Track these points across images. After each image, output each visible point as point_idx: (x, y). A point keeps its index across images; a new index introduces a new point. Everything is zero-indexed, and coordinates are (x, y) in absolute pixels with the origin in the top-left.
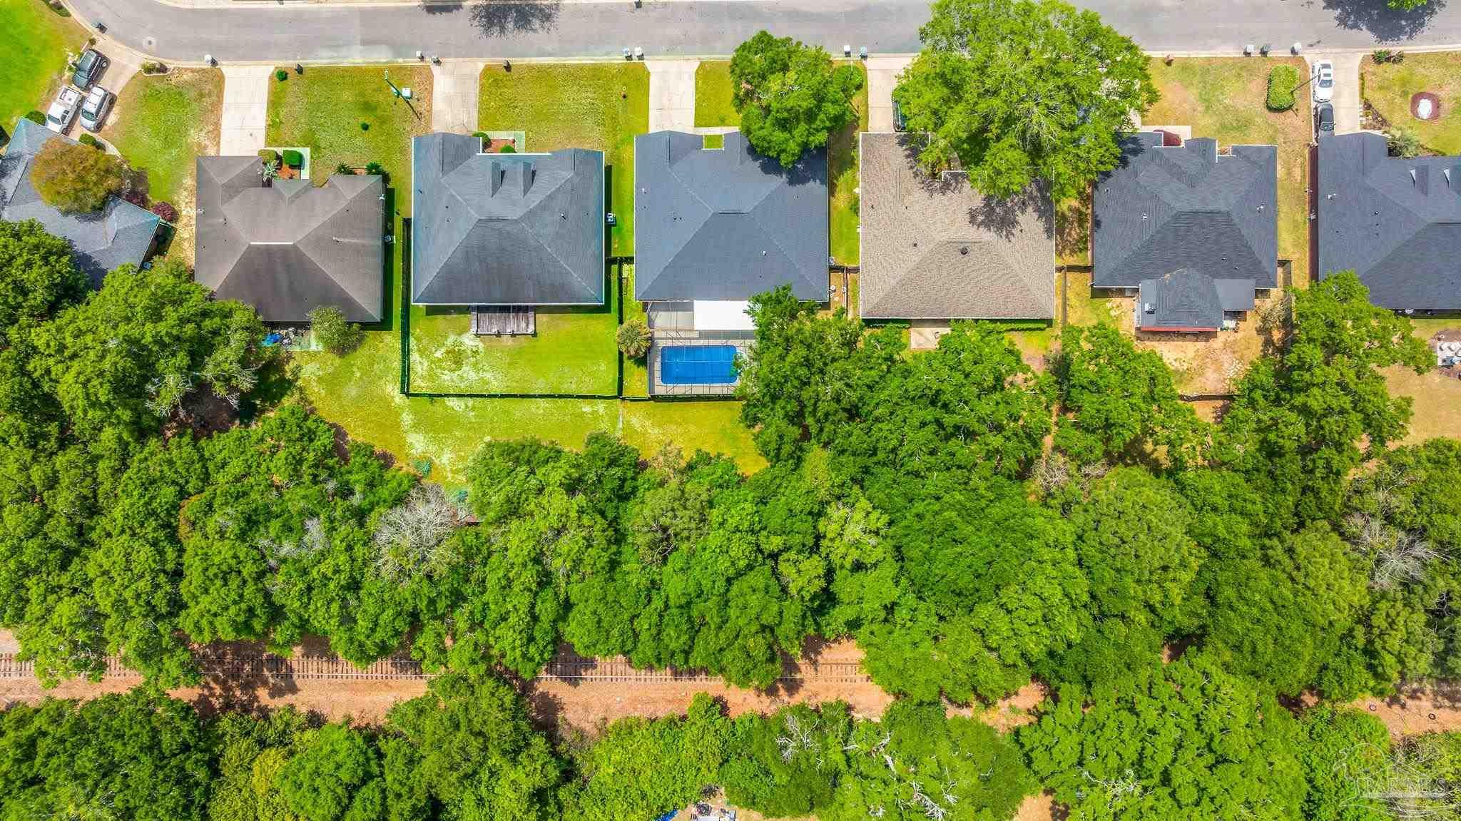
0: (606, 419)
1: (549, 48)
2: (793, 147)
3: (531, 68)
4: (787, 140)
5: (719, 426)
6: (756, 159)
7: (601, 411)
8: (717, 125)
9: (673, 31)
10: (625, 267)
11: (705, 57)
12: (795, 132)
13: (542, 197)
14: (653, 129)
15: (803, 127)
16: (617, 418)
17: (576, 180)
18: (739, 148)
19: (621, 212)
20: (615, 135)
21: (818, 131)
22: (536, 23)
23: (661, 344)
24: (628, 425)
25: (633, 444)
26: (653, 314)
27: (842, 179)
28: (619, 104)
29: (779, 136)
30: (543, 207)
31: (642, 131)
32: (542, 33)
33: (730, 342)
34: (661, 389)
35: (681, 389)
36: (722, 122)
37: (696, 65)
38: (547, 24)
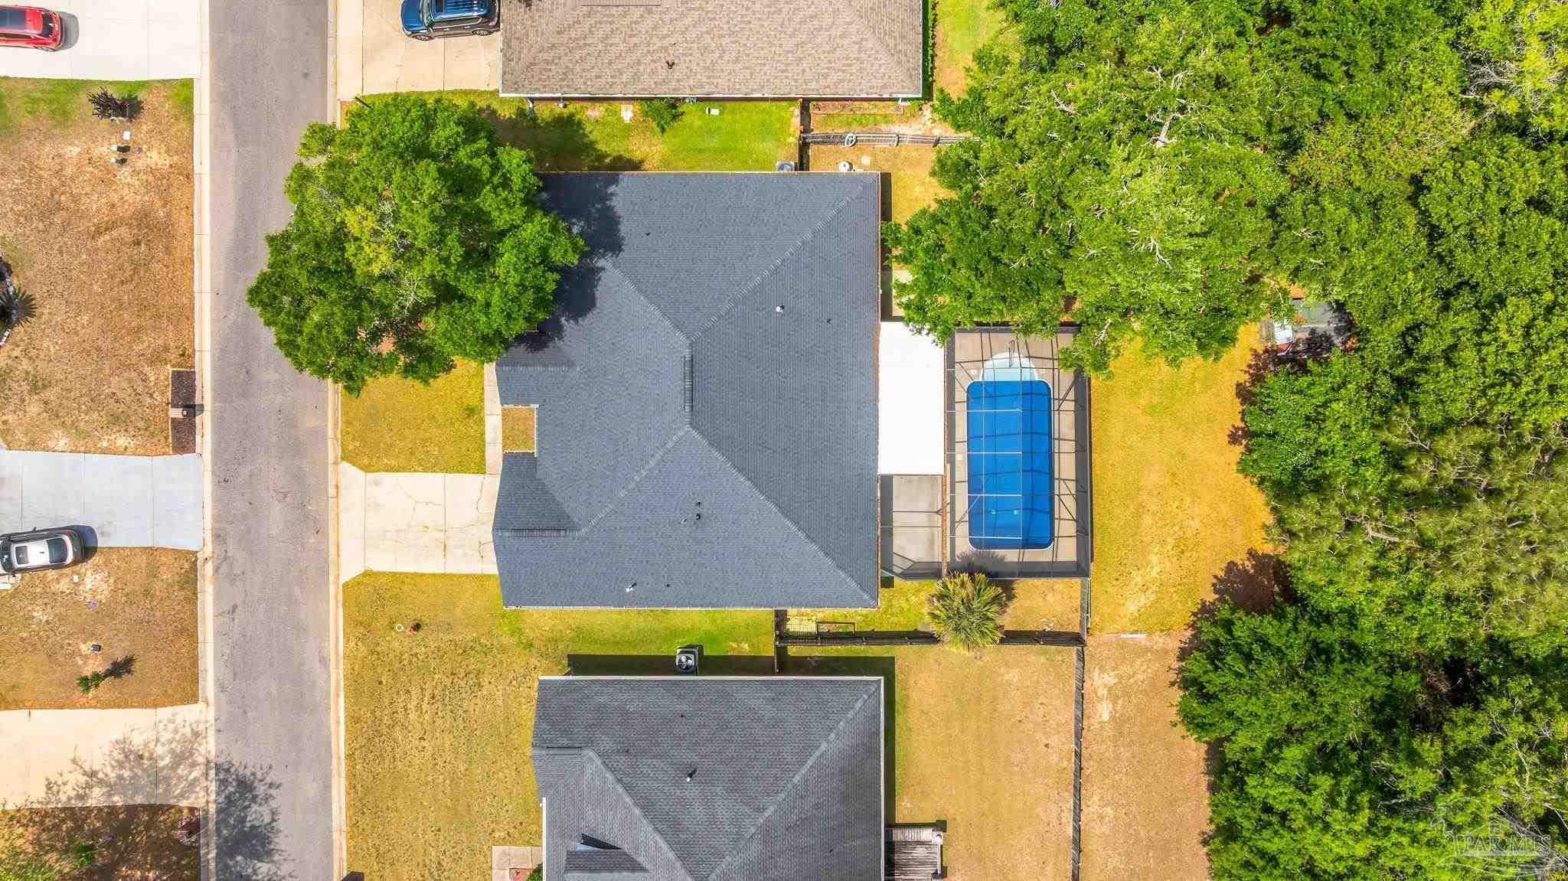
0: (1125, 669)
1: (312, 789)
2: (535, 229)
3: (354, 828)
4: (520, 246)
5: (1144, 420)
6: (559, 330)
7: (1110, 679)
8: (481, 421)
9: (276, 517)
10: (794, 625)
11: (333, 451)
12: (501, 219)
13: (646, 827)
14: (490, 566)
15: (487, 200)
16: (1123, 645)
17: (606, 743)
18: (535, 370)
19: (675, 633)
20: (503, 649)
21: (495, 168)
22: (258, 814)
23: (964, 546)
24: (1143, 622)
25: (1183, 611)
26: (898, 565)
27: (602, 147)
28: (430, 639)
29: (507, 261)
30: (671, 827)
31: (495, 590)
32: (279, 800)
33: (961, 395)
34: (1066, 550)
35: (1066, 506)
36: (473, 412)
37: (345, 466)
38: (261, 790)
